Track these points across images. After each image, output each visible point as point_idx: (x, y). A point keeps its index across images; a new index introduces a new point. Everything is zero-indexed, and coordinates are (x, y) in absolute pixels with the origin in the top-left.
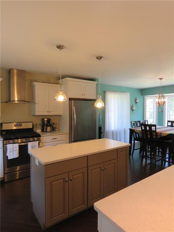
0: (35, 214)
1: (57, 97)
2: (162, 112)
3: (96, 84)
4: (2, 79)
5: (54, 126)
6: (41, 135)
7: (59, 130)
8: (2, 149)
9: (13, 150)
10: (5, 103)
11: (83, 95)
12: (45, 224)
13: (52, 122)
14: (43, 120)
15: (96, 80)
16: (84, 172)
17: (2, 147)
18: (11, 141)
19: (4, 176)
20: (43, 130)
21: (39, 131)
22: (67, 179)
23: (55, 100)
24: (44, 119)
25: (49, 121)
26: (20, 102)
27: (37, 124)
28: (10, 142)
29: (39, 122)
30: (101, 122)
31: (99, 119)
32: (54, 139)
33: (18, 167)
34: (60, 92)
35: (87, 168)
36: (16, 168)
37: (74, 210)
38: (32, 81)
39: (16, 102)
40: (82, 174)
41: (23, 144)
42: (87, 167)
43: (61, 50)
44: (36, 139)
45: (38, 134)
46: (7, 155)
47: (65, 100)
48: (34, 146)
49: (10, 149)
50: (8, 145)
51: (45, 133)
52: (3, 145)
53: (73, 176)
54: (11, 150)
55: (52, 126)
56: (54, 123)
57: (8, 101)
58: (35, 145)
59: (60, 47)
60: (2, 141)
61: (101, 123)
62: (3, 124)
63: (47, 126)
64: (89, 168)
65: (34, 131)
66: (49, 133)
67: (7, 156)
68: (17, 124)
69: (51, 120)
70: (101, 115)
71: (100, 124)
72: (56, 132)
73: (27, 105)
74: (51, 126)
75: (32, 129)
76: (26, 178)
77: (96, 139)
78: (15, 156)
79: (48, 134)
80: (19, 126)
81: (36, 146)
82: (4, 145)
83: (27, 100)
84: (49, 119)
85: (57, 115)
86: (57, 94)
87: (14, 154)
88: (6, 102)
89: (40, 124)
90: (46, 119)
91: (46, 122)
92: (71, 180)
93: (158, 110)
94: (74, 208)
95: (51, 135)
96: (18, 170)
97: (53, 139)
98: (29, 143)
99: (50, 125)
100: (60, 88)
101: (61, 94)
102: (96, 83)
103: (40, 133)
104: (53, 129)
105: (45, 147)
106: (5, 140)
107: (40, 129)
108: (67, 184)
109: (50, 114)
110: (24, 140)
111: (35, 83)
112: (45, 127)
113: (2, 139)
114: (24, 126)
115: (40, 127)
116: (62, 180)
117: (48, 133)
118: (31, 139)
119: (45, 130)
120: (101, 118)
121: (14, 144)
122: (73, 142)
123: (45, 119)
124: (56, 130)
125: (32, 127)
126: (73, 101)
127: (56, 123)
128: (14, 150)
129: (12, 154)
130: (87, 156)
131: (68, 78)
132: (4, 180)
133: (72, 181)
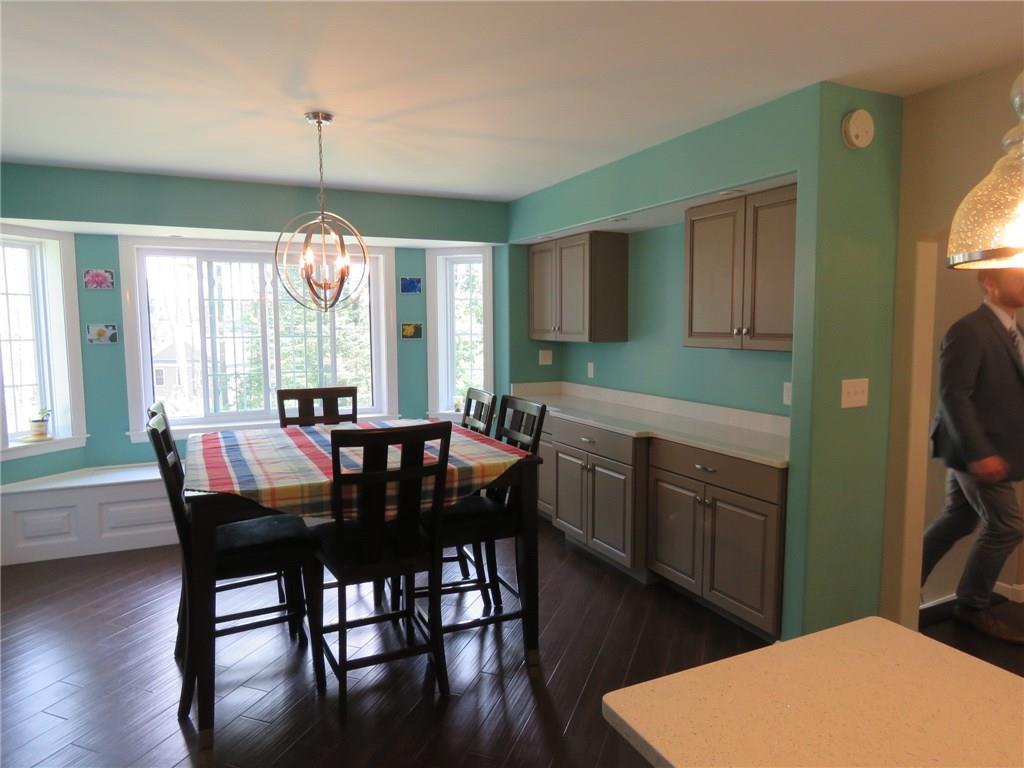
2: (113, 338)
93: (84, 330)
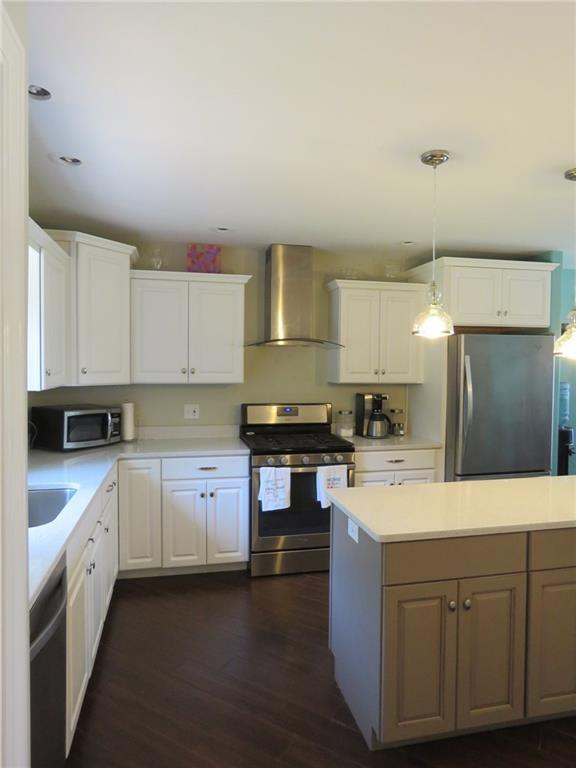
0: (342, 692)
1: (420, 324)
3: (552, 272)
4: (250, 277)
5: (395, 419)
6: (357, 448)
7: (409, 433)
8: (247, 480)
9: (276, 484)
10: (255, 347)
11: (499, 313)
12: (377, 732)
13: (387, 406)
14: (360, 397)
15: (553, 257)
16: (514, 588)
17: (247, 473)
18: (271, 459)
19: (250, 557)
20: (358, 432)
21: (346, 433)
22: (452, 603)
23: (413, 333)
24: (363, 396)
25: (378, 402)
26: (291, 343)
27: (340, 412)
28: (269, 461)
29: (348, 404)
30: (568, 412)
31: (562, 401)
32: (397, 461)
33: (282, 538)
34: (430, 309)
35: (525, 575)
36: (276, 542)
37: (473, 711)
38: (329, 278)
39: (281, 343)
40: (506, 594)
41: (300, 470)
42: (528, 572)
43: (439, 166)
44: (340, 457)
45: (345, 442)
46: (260, 499)
47: (448, 332)
48: (335, 480)
49: (268, 482)
50: (262, 469)
51: (365, 440)
52: (251, 468)
53: (473, 594)
54: (270, 486)
55: (388, 420)
56: (393, 411)
57: (263, 340)
58: (337, 476)
59: (432, 159)
60: (247, 458)
61: (567, 418)
62: (249, 408)
63: (373, 418)
64: (534, 576)
65: (333, 432)
66: (378, 442)
67: (260, 502)
68: (285, 409)
69: (385, 398)
70: (568, 386)
71: (565, 421)
72: (402, 439)
73: (313, 350)
74: (385, 420)
75: (328, 424)
76: (308, 576)
77: (548, 474)
78: (281, 503)
79: (376, 444)
80: (292, 415)
81: (339, 479)
82: (254, 469)
83: (314, 337)
84: (379, 396)
85: (405, 385)
86: (422, 314)
87: (277, 496)
88: (258, 344)
89: (351, 413)
90: (370, 397)
91: (368, 407)
92: (468, 608)
94: (477, 707)
95: (383, 447)
96: (279, 547)
97: (391, 462)
98: (319, 468)
99: (383, 417)
100: (430, 294)
101: (433, 315)
102: (553, 269)
103: (351, 441)
104: (391, 431)
105: (365, 484)
106: (255, 452)
107: (349, 429)
108: (451, 618)
109: (383, 379)
110: (306, 458)
111: (340, 283)
112: (366, 421)
113: (248, 451)
114: (305, 416)
115: (350, 420)
116: (436, 603)
117: (374, 442)
118: (327, 458)
119: (365, 433)
120: (568, 398)
121: (277, 469)
122: (459, 478)
123: (366, 397)
124: (402, 432)
125: (325, 421)
126: (463, 336)
127: (401, 411)
128: (280, 486)
129: (271, 496)
130: (528, 533)
131: (446, 260)
132: (249, 570)
133: (469, 611)
